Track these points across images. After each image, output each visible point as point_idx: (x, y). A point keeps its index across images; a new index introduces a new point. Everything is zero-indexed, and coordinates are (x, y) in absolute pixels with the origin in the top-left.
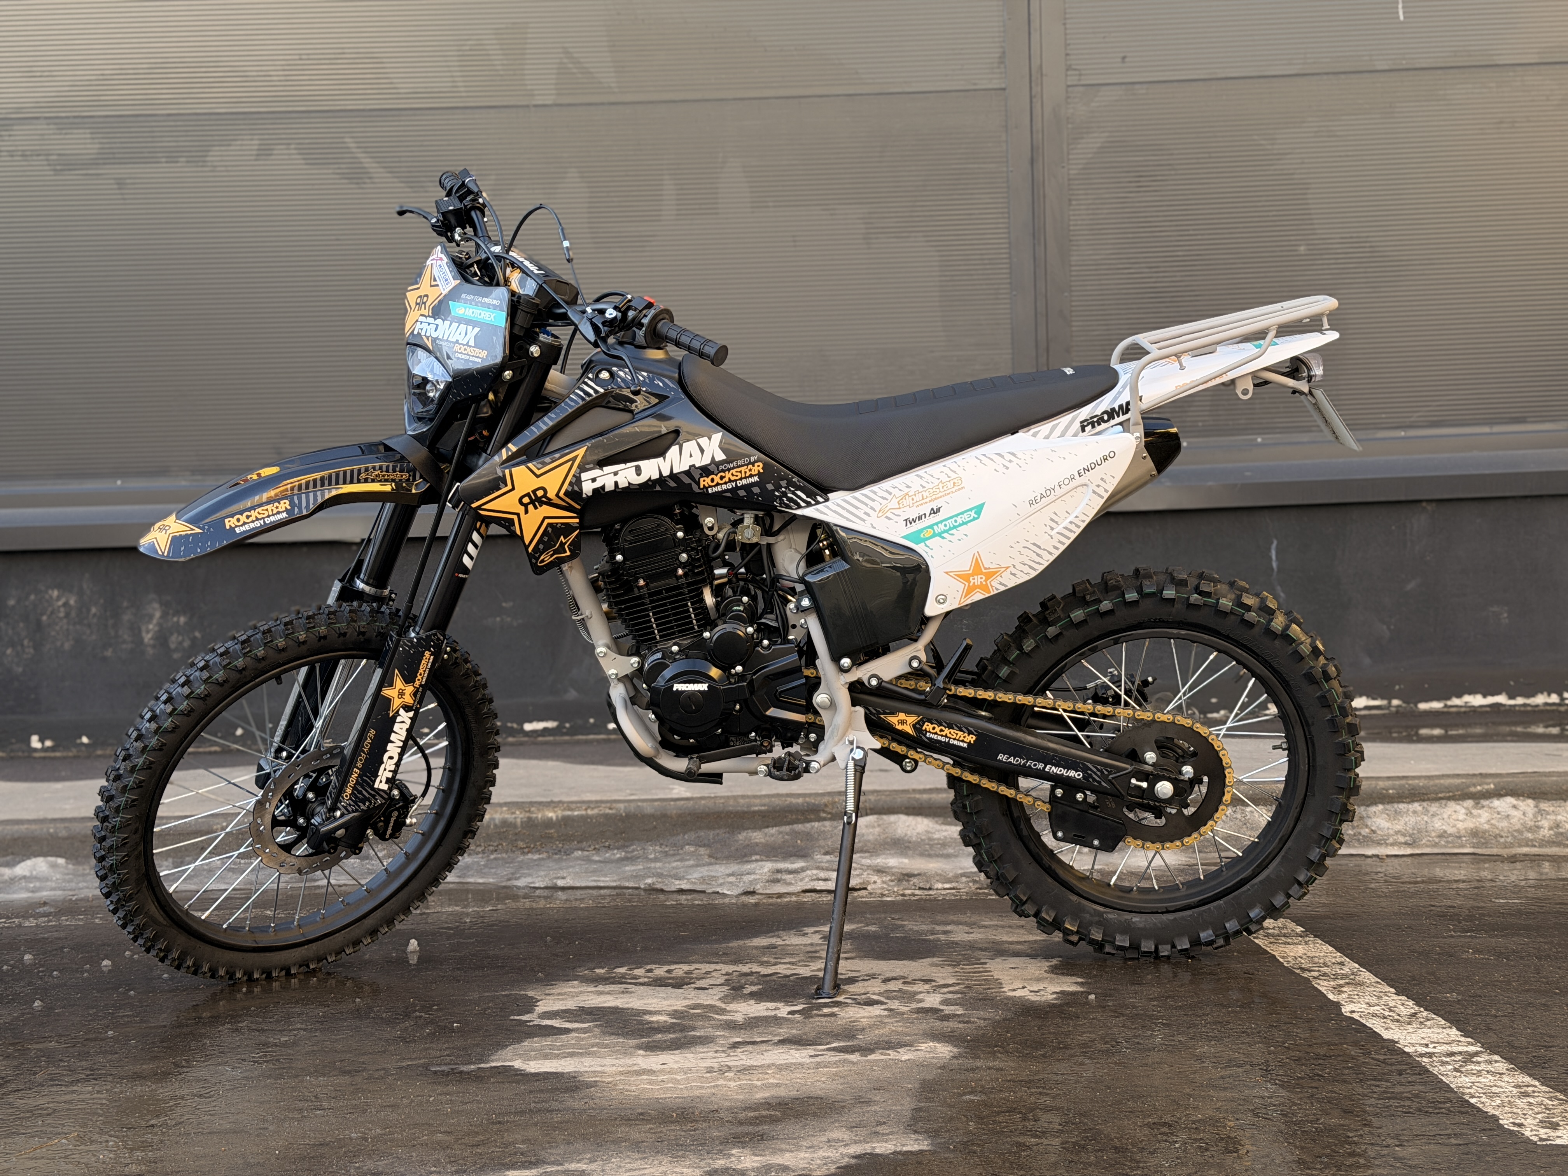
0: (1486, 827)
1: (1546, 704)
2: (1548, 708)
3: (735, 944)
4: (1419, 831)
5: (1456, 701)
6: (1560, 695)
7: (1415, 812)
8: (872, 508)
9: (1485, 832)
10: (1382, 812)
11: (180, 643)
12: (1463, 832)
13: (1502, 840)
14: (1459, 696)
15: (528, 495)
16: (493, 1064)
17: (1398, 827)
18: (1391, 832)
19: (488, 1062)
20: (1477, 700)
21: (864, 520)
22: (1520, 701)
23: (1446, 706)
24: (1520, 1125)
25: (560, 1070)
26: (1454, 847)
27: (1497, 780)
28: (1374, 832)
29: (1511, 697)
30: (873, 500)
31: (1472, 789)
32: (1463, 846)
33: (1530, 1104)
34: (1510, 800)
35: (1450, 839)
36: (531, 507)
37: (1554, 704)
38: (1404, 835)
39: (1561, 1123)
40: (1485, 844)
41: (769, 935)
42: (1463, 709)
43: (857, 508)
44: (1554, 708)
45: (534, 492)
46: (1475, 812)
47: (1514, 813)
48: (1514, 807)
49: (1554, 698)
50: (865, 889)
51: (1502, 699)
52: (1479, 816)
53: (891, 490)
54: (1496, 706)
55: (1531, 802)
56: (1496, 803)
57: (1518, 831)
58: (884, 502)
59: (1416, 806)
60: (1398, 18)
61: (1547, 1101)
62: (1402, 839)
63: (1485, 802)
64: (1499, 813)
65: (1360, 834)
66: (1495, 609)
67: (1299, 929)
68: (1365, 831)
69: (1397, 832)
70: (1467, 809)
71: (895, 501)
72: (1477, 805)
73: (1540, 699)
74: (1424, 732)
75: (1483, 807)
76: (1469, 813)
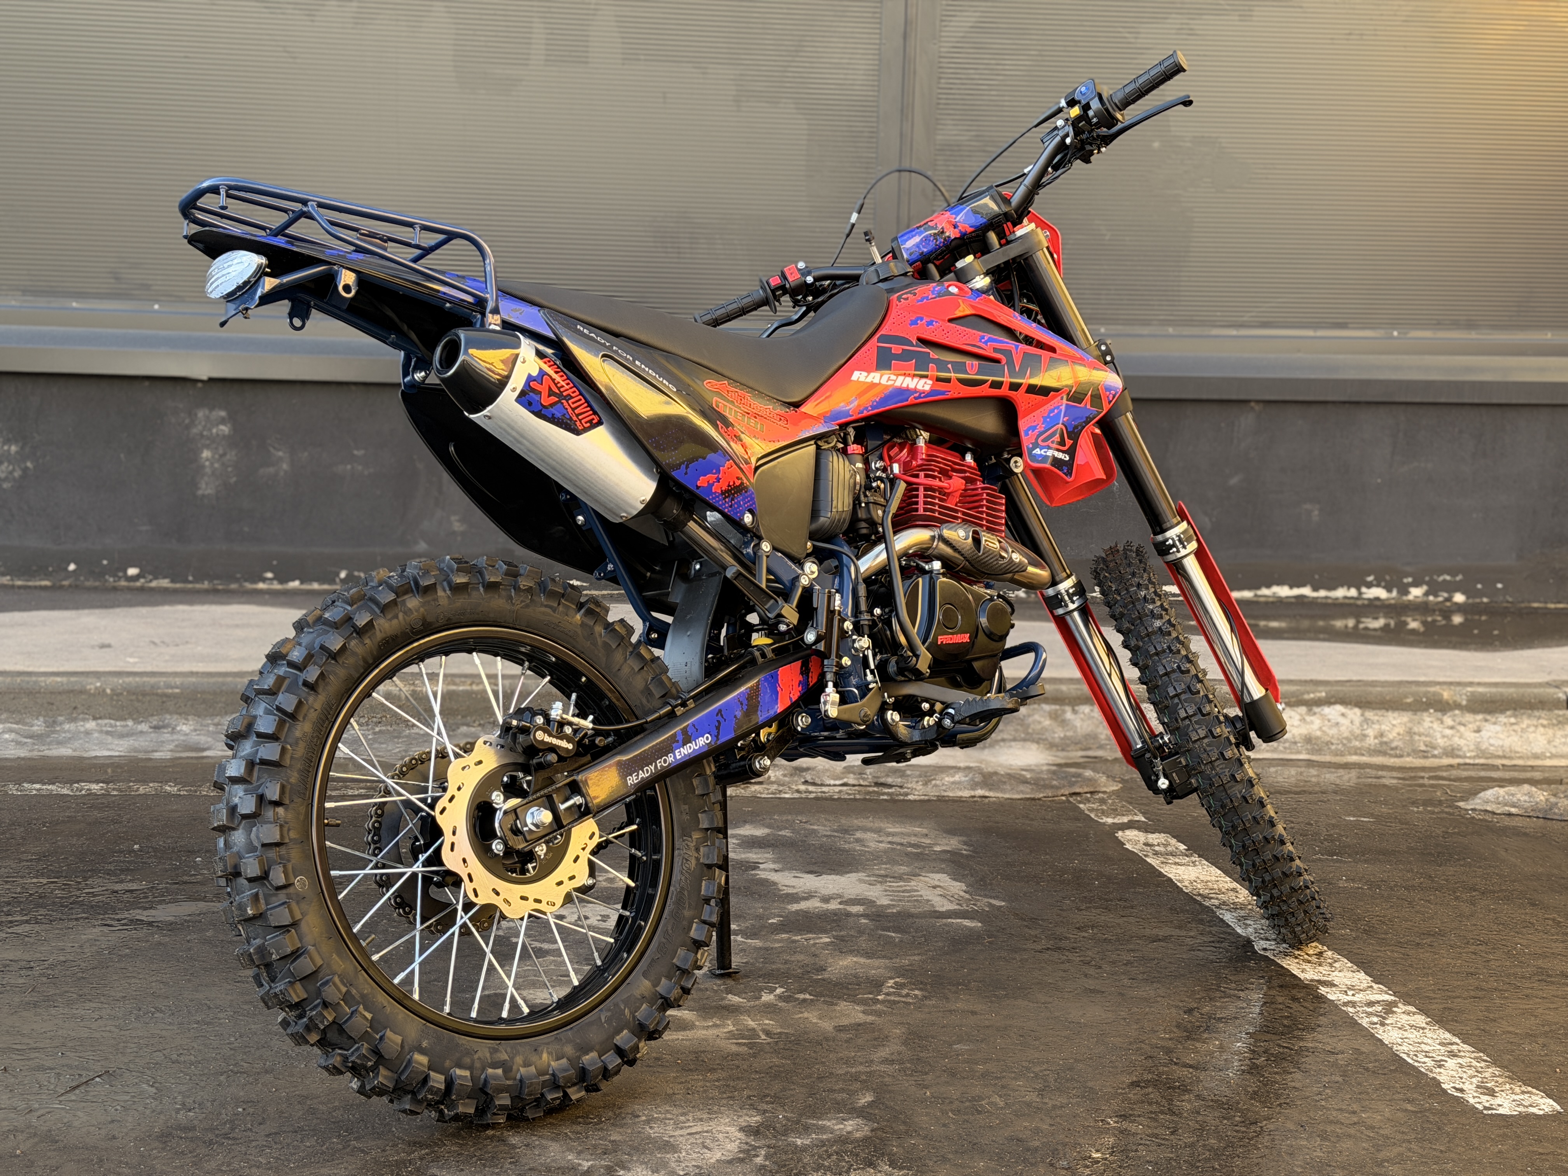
0: (1319, 733)
1: (1345, 598)
2: (1347, 601)
5: (1265, 591)
6: (1358, 589)
9: (1317, 738)
11: (11, 473)
12: (1297, 739)
13: (1333, 747)
14: (1268, 586)
20: (1284, 591)
22: (1322, 593)
23: (1256, 596)
24: (1461, 1090)
26: (1291, 753)
27: (1328, 688)
29: (1315, 589)
31: (1306, 697)
32: (1299, 752)
33: (1461, 1066)
34: (1339, 708)
35: (1287, 745)
37: (1352, 598)
39: (1497, 1089)
40: (1319, 751)
42: (1271, 600)
44: (1352, 601)
46: (1308, 718)
47: (1342, 720)
48: (1343, 715)
49: (1353, 592)
51: (1306, 591)
52: (1312, 722)
54: (1301, 598)
55: (1357, 711)
56: (1327, 710)
57: (1347, 738)
61: (1474, 1063)
63: (1316, 709)
64: (1329, 721)
66: (1308, 506)
67: (1182, 847)
70: (1301, 715)
72: (1310, 712)
73: (1340, 593)
75: (1315, 714)
76: (1303, 720)
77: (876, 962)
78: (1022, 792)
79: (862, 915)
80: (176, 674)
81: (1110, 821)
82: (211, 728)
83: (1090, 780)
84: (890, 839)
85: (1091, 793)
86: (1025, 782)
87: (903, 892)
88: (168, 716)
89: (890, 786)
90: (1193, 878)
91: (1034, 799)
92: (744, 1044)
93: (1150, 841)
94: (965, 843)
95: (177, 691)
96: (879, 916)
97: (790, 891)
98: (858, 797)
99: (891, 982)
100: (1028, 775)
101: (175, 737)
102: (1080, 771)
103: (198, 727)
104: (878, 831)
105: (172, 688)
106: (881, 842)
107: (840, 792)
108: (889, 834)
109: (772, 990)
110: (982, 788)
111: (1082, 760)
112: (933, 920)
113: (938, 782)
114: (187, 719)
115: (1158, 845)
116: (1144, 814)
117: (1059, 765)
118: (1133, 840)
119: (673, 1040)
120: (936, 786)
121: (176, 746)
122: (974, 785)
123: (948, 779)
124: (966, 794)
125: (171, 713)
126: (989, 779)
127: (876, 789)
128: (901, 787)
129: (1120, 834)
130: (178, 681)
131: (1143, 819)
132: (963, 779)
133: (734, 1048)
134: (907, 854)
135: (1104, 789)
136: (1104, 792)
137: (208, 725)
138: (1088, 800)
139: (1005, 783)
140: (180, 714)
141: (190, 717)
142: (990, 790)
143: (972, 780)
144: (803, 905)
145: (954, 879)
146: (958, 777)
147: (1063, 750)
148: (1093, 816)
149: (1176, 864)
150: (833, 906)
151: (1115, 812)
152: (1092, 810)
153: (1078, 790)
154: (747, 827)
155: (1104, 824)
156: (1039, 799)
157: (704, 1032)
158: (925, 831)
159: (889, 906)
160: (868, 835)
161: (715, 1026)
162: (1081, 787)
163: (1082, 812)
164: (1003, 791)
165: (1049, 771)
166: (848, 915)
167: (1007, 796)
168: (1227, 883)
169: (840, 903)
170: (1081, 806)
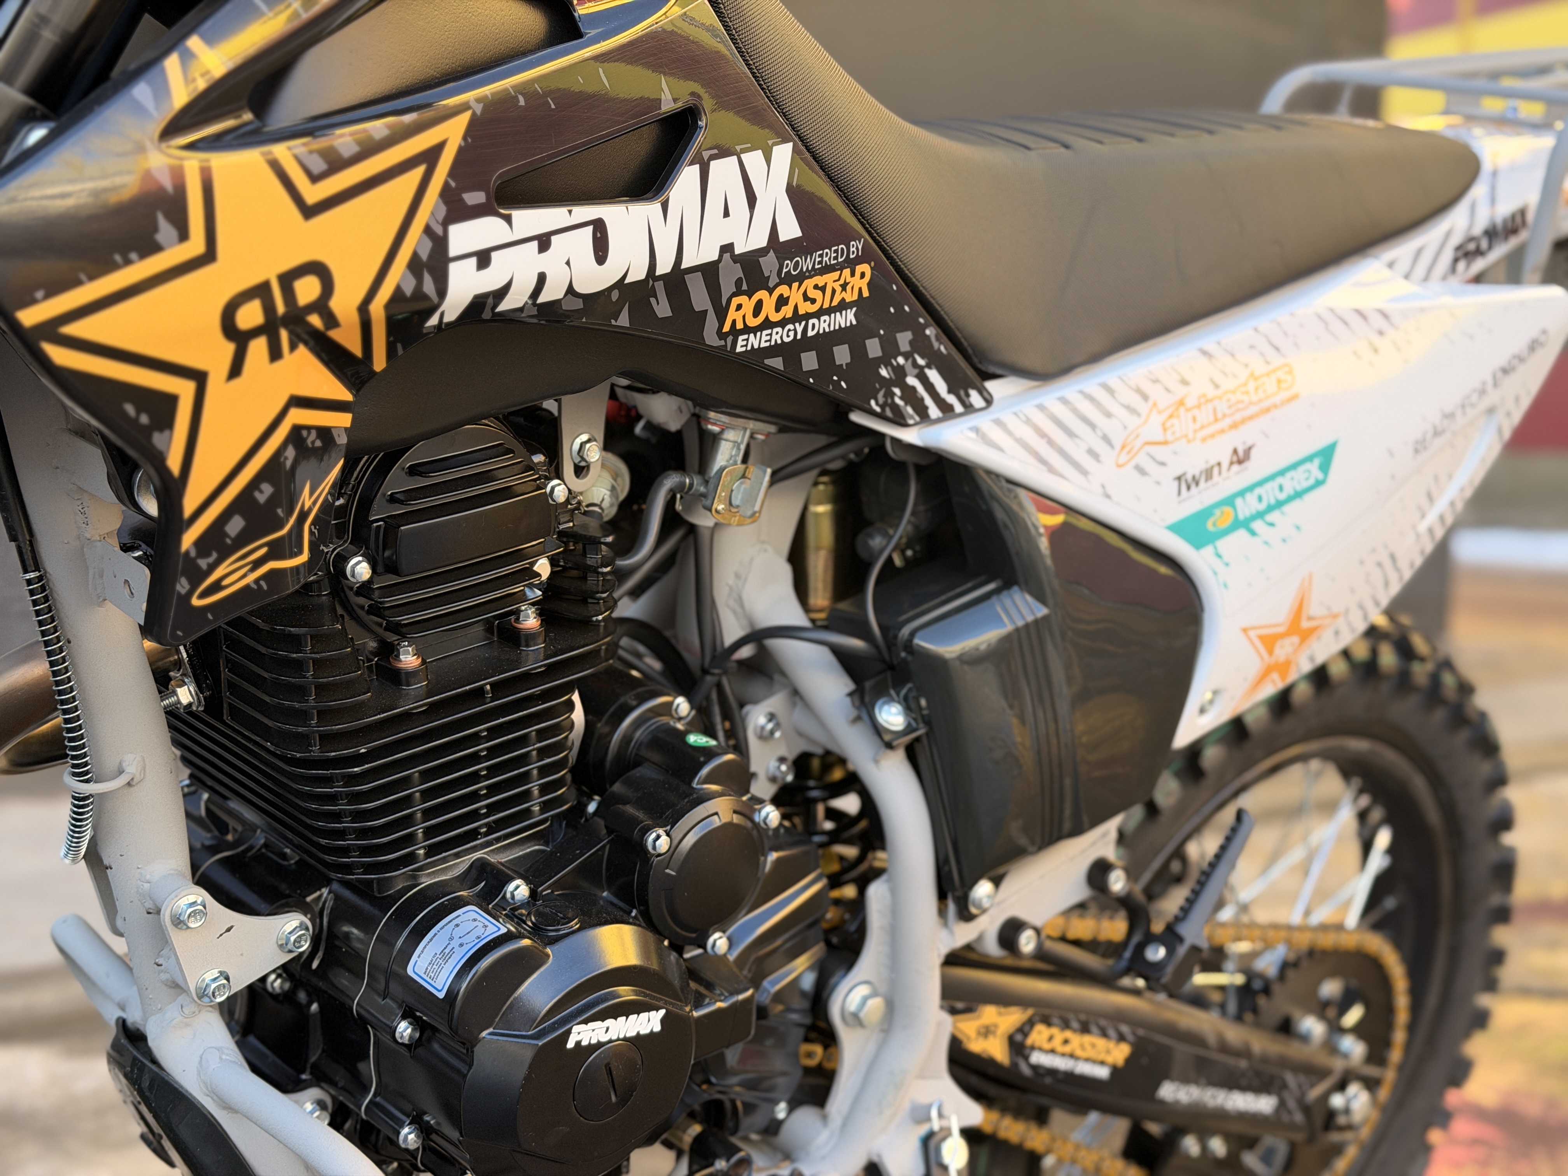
8: (1106, 439)
15: (261, 291)
21: (1084, 472)
30: (1108, 415)
36: (258, 347)
43: (1070, 433)
45: (287, 279)
53: (1147, 387)
58: (1133, 422)
71: (1156, 420)
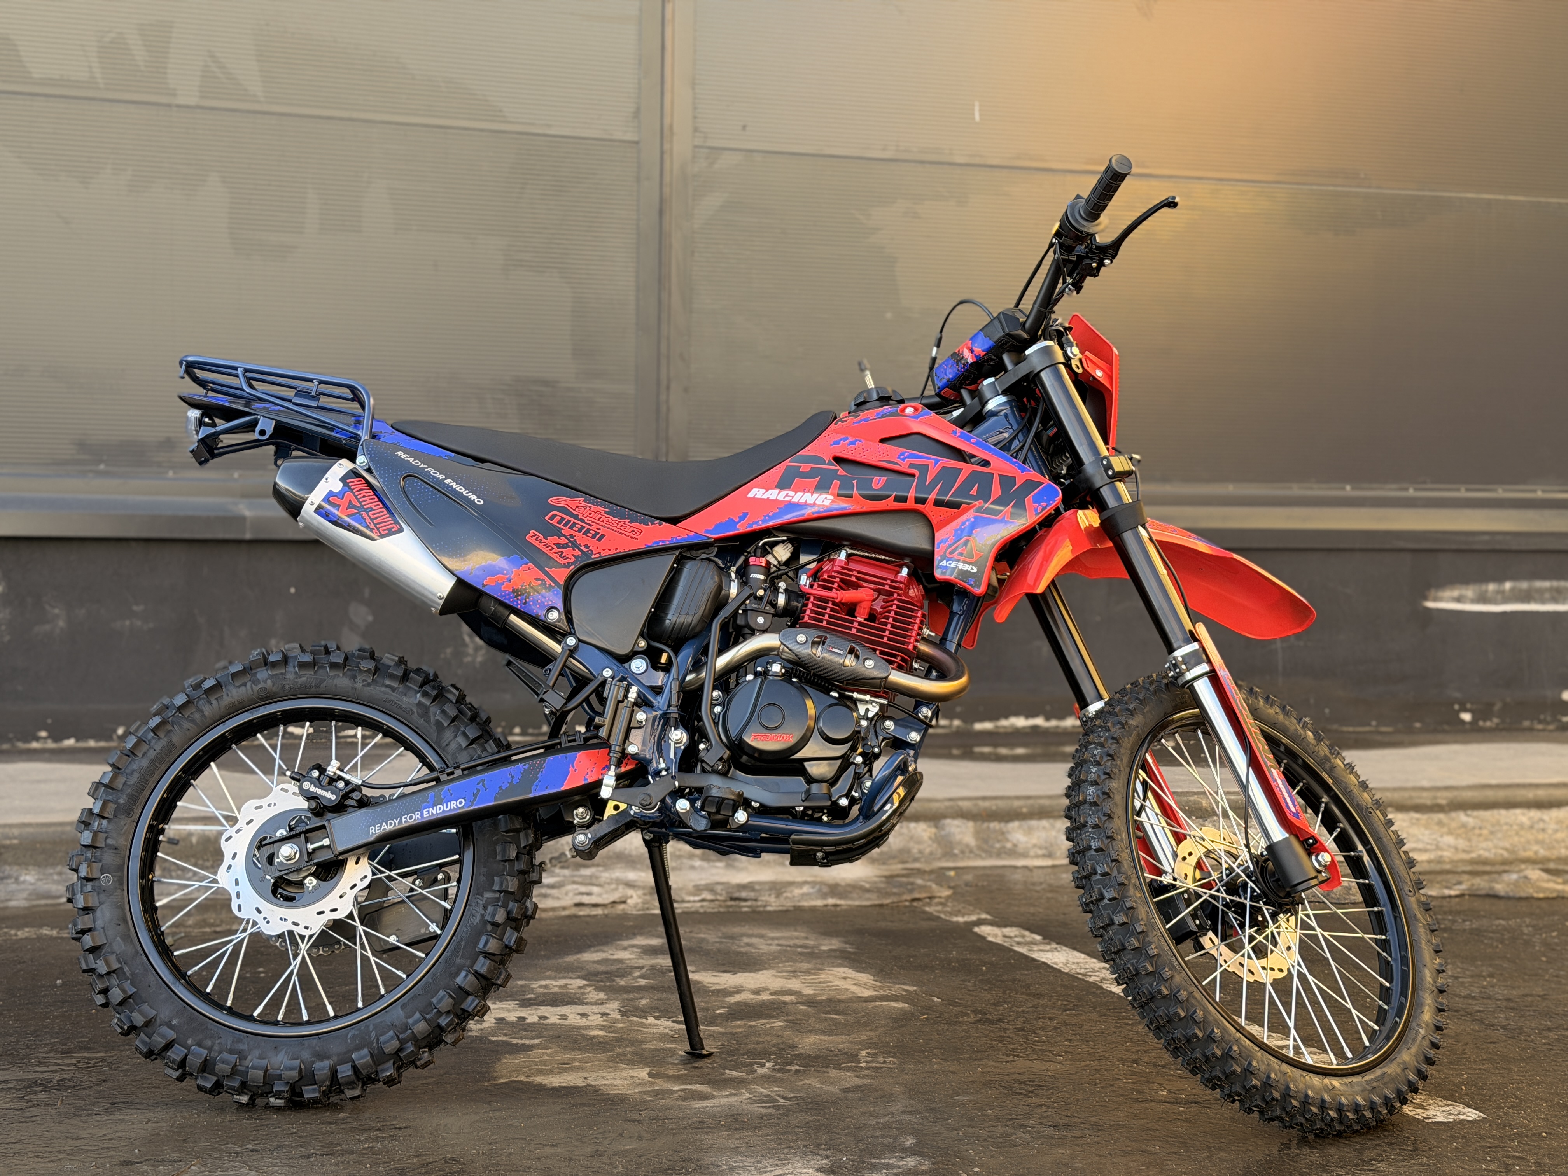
2: (1073, 731)
3: (570, 959)
4: (1052, 845)
5: (1004, 723)
7: (1044, 828)
10: (1020, 827)
14: (1008, 717)
16: (502, 1081)
17: (1034, 841)
18: (1030, 845)
19: (495, 1078)
20: (1020, 722)
22: (1053, 723)
23: (996, 727)
25: (572, 1084)
28: (1015, 845)
29: (1048, 719)
38: (1041, 848)
41: (592, 949)
42: (1010, 730)
50: (624, 902)
51: (1039, 721)
54: (1035, 728)
59: (1044, 823)
60: (974, 119)
62: (1040, 852)
65: (1004, 847)
67: (1038, 938)
68: (1009, 845)
69: (1035, 846)
74: (977, 750)
77: (839, 1038)
78: (869, 899)
79: (797, 1003)
80: (11, 826)
81: (961, 919)
82: (56, 877)
83: (923, 888)
84: (776, 942)
85: (930, 898)
86: (868, 891)
87: (820, 983)
88: (7, 868)
89: (745, 900)
90: (1065, 961)
91: (881, 906)
92: (769, 1107)
93: (1007, 934)
94: (846, 943)
95: (15, 842)
96: (813, 1003)
97: (718, 987)
98: (722, 910)
99: (863, 1053)
100: (867, 886)
101: (23, 886)
102: (911, 880)
103: (41, 877)
104: (762, 936)
105: (10, 838)
106: (770, 945)
107: (702, 907)
108: (773, 939)
109: (763, 1065)
110: (832, 897)
111: (904, 872)
112: (864, 1004)
113: (789, 895)
114: (27, 869)
115: (1016, 936)
116: (988, 913)
117: (886, 877)
118: (992, 933)
119: (703, 1108)
120: (787, 898)
121: (30, 894)
122: (824, 896)
123: (797, 892)
124: (819, 903)
125: (10, 864)
126: (834, 889)
127: (733, 903)
128: (756, 900)
129: (976, 929)
130: (16, 832)
131: (988, 917)
132: (811, 890)
133: (764, 1111)
134: (801, 954)
135: (939, 894)
136: (940, 897)
137: (51, 874)
138: (929, 905)
139: (850, 892)
140: (19, 865)
141: (30, 868)
142: (841, 898)
143: (820, 891)
144: (738, 998)
145: (858, 971)
146: (806, 889)
147: (884, 864)
148: (943, 916)
149: (1041, 950)
150: (765, 997)
151: (958, 913)
152: (939, 912)
153: (917, 896)
154: (639, 938)
155: (957, 922)
156: (887, 905)
157: (726, 1100)
158: (803, 935)
159: (814, 995)
160: (754, 940)
161: (731, 1094)
162: (920, 892)
163: (931, 914)
164: (852, 899)
165: (881, 882)
166: (785, 1003)
167: (857, 903)
168: (1095, 964)
169: (771, 994)
170: (927, 909)
